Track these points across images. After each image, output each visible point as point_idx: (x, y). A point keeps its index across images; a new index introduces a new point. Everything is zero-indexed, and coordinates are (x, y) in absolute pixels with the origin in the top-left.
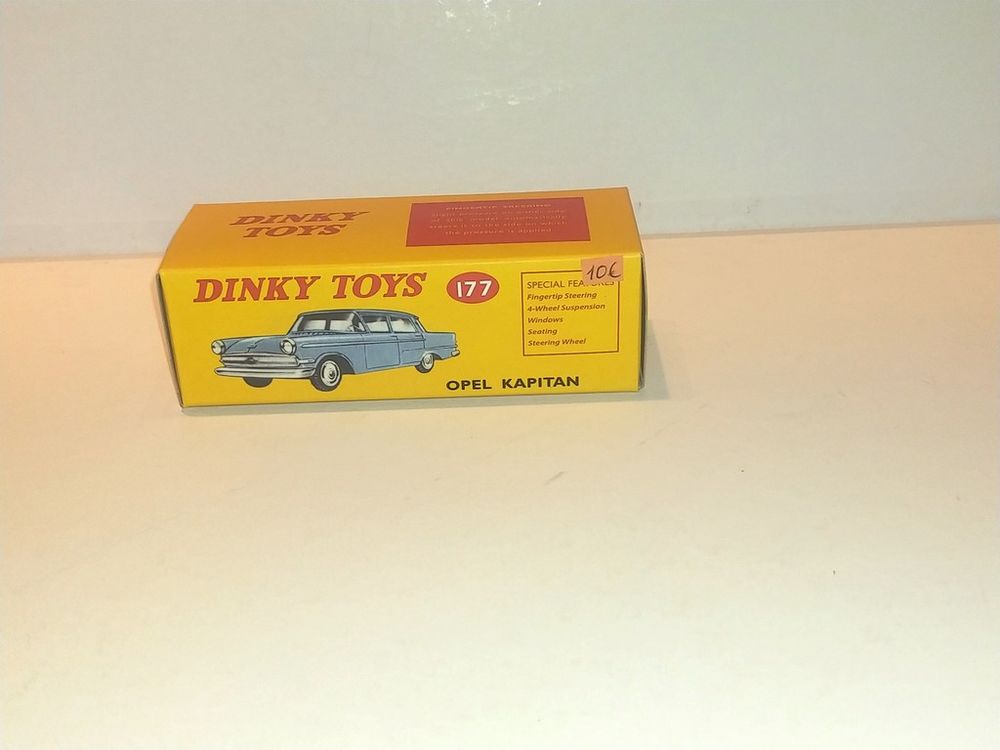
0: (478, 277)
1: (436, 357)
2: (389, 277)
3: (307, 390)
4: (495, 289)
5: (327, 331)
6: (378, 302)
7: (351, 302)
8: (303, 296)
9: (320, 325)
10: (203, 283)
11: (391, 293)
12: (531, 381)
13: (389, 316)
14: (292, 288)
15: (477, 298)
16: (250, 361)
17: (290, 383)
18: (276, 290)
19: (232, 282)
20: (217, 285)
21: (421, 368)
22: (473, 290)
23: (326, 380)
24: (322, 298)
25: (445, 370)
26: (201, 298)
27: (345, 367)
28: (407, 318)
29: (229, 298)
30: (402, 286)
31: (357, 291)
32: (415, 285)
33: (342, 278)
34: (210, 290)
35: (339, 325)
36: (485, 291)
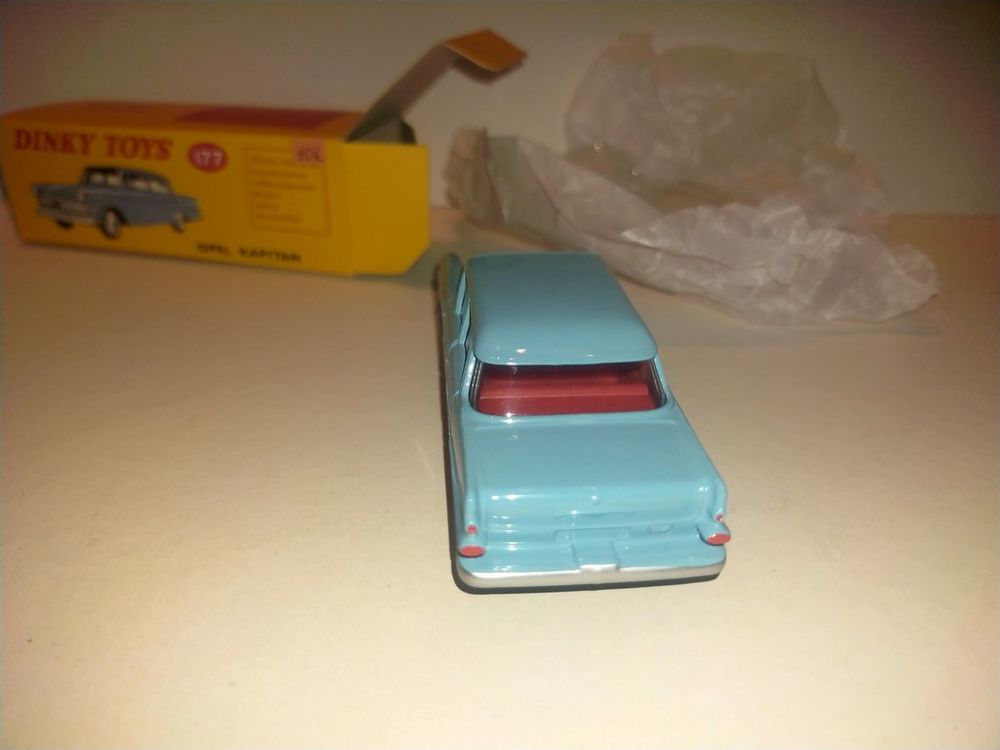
0: (210, 147)
1: (187, 219)
2: (146, 142)
3: (95, 237)
4: (224, 161)
6: (137, 163)
7: (118, 161)
8: (85, 151)
9: (98, 178)
10: (19, 133)
11: (147, 156)
12: (263, 253)
13: (147, 176)
14: (77, 143)
15: (210, 167)
16: (56, 205)
17: (85, 230)
18: (67, 145)
19: (37, 134)
20: (28, 136)
21: (177, 228)
22: (208, 161)
23: (111, 228)
24: (99, 156)
25: (195, 233)
26: (18, 146)
27: (122, 220)
28: (162, 180)
29: (36, 148)
30: (154, 150)
31: (123, 149)
32: (164, 149)
33: (112, 139)
34: (24, 140)
35: (113, 180)
36: (218, 162)
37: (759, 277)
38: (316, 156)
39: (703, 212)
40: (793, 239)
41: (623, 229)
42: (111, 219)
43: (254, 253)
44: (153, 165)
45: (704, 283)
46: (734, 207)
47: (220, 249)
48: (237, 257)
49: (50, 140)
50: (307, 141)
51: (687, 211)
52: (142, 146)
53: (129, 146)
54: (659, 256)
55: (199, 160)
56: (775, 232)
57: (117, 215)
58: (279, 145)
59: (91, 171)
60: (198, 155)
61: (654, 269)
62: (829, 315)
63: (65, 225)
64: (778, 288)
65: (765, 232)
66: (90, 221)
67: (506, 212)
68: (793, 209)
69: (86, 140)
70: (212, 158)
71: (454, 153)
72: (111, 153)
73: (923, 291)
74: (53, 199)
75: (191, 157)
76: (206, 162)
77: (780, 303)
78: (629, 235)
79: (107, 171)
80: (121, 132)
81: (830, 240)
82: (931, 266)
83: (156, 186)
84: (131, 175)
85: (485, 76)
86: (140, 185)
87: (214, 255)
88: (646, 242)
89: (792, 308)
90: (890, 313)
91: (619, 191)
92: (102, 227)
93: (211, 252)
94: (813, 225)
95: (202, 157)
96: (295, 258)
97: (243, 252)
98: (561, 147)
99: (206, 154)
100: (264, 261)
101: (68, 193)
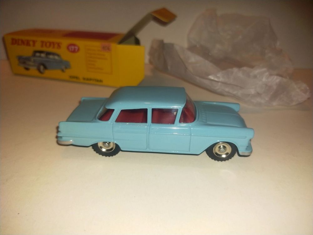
0: (74, 45)
1: (66, 68)
2: (53, 43)
3: (36, 73)
4: (79, 50)
5: (40, 57)
6: (50, 50)
7: (44, 49)
8: (34, 45)
9: (38, 54)
10: (13, 39)
11: (54, 47)
12: (90, 80)
13: (54, 54)
14: (31, 43)
15: (74, 51)
16: (24, 63)
17: (33, 71)
18: (28, 43)
19: (19, 40)
20: (16, 40)
21: (63, 71)
22: (73, 49)
23: (42, 70)
24: (38, 47)
25: (69, 72)
26: (13, 44)
27: (45, 68)
28: (58, 55)
29: (18, 44)
30: (56, 46)
31: (46, 45)
32: (59, 45)
33: (42, 42)
34: (15, 42)
35: (43, 55)
36: (76, 50)
37: (253, 92)
38: (108, 49)
39: (235, 70)
40: (264, 79)
41: (209, 75)
42: (42, 67)
43: (88, 79)
44: (55, 50)
45: (235, 93)
46: (245, 68)
47: (77, 78)
48: (82, 81)
49: (23, 42)
50: (105, 43)
51: (230, 70)
52: (52, 44)
53: (48, 44)
54: (219, 84)
55: (70, 49)
56: (258, 76)
57: (43, 66)
58: (96, 44)
59: (36, 52)
60: (70, 47)
61: (218, 87)
62: (275, 104)
63: (27, 69)
64: (258, 94)
65: (255, 77)
66: (35, 68)
67: (169, 68)
68: (264, 69)
69: (34, 42)
70: (75, 49)
71: (152, 48)
72: (42, 46)
73: (306, 96)
74: (23, 60)
75: (68, 48)
76: (73, 50)
77: (258, 100)
78: (211, 77)
79: (41, 52)
80: (46, 39)
81: (276, 80)
82: (308, 88)
83: (56, 57)
84: (48, 54)
85: (164, 24)
86: (51, 57)
87: (74, 80)
88: (216, 79)
89: (263, 101)
90: (294, 103)
91: (207, 61)
92: (39, 70)
93: (74, 79)
94: (271, 75)
95: (71, 48)
96: (101, 81)
97: (84, 79)
98: (186, 45)
99: (73, 47)
100: (91, 82)
101: (28, 59)
